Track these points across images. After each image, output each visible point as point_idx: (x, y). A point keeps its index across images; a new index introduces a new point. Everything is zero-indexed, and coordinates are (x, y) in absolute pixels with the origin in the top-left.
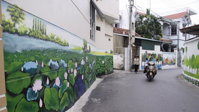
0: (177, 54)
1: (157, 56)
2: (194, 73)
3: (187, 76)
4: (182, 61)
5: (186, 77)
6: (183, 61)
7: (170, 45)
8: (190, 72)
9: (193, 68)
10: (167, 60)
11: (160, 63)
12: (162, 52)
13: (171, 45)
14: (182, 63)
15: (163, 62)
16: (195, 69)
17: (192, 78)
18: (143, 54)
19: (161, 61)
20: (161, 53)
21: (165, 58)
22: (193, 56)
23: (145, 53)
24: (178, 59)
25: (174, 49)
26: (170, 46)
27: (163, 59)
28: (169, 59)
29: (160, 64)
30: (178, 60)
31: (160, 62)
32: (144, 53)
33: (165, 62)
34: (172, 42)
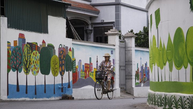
0: (117, 48)
1: (57, 54)
2: (182, 80)
3: (163, 94)
4: (134, 73)
5: (160, 98)
6: (137, 75)
7: (89, 22)
8: (173, 80)
9: (179, 66)
10: (88, 67)
11: (67, 77)
12: (70, 40)
13: (92, 24)
14: (134, 80)
15: (75, 75)
16: (186, 68)
17: (178, 95)
18: (12, 45)
19: (71, 73)
20: (69, 43)
21: (83, 64)
22: (179, 31)
23: (17, 39)
24: (120, 66)
25: (109, 32)
26: (90, 28)
27: (77, 64)
28: (94, 66)
29: (66, 81)
30: (123, 72)
31: (66, 73)
32: (15, 42)
33: (81, 75)
34: (98, 12)
